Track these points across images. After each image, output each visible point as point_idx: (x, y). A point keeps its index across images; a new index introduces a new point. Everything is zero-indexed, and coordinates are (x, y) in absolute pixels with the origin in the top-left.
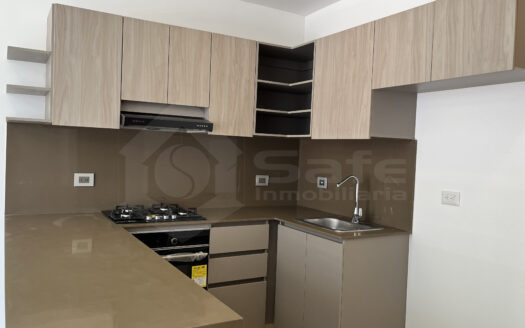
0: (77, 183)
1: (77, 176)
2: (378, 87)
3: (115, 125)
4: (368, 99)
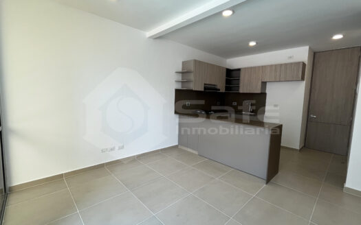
2: (263, 81)
3: (203, 90)
4: (260, 84)
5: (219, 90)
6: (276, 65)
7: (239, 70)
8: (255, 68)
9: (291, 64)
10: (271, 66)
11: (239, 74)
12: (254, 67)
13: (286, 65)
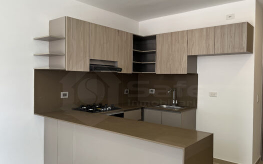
0: (62, 97)
1: (62, 93)
2: (190, 55)
3: (88, 70)
4: (185, 59)
5: (120, 70)
6: (207, 28)
7: (154, 37)
8: (177, 33)
9: (231, 25)
10: (201, 30)
11: (155, 44)
12: (175, 33)
13: (222, 27)
